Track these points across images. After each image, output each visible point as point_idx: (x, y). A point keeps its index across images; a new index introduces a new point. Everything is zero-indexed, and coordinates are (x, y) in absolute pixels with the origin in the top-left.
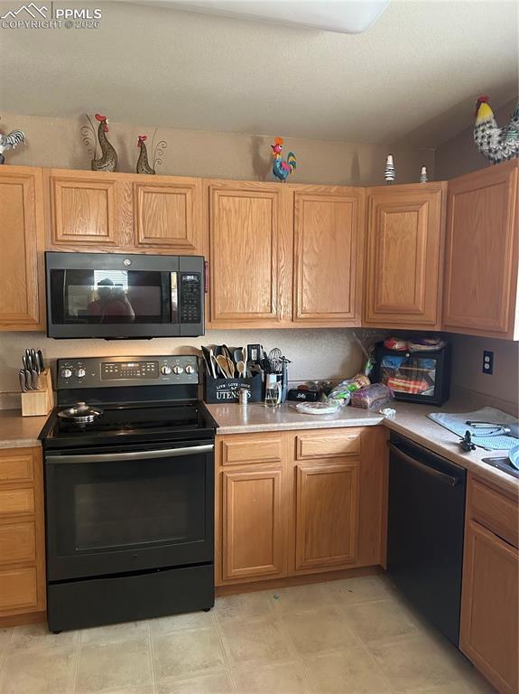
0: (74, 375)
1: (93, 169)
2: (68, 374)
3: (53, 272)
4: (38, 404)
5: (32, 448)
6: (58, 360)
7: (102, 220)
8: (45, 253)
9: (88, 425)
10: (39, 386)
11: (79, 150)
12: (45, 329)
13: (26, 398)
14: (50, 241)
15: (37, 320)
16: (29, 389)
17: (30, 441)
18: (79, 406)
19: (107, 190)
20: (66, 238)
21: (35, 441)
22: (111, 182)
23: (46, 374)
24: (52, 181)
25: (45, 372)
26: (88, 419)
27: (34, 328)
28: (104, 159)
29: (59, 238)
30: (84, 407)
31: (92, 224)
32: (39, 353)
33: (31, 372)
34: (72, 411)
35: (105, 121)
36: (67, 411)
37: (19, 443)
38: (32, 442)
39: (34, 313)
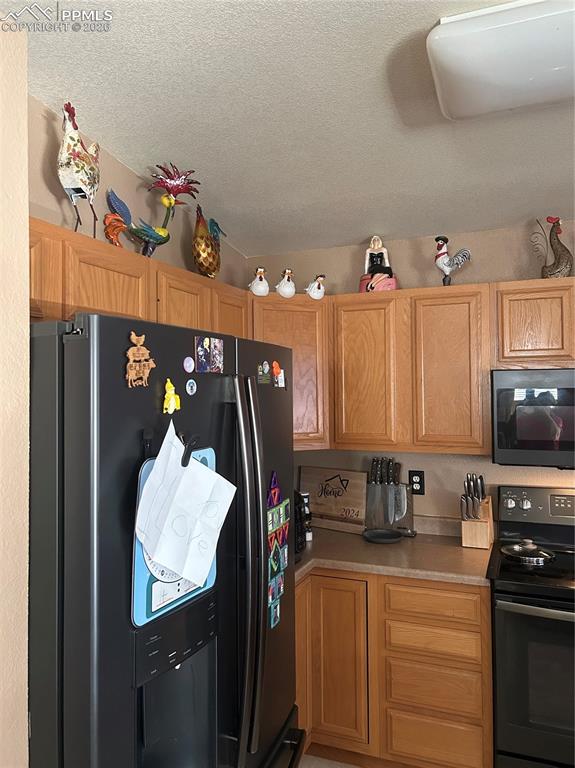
0: (518, 506)
1: (543, 278)
2: (512, 504)
3: (500, 391)
4: (479, 535)
5: (480, 586)
6: (499, 487)
7: (556, 331)
8: (492, 372)
9: (537, 568)
10: (481, 514)
11: (525, 257)
12: (491, 453)
13: (467, 527)
14: (496, 359)
15: (481, 443)
16: (469, 517)
17: (478, 578)
18: (525, 544)
19: (561, 298)
20: (513, 354)
21: (483, 579)
22: (568, 288)
23: (487, 503)
24: (500, 295)
25: (486, 500)
26: (537, 561)
27: (478, 452)
28: (557, 264)
29: (506, 355)
30: (531, 546)
31: (544, 337)
32: (481, 478)
33: (472, 498)
34: (517, 548)
35: (558, 222)
36: (510, 547)
37: (466, 579)
38: (480, 580)
39: (478, 436)
